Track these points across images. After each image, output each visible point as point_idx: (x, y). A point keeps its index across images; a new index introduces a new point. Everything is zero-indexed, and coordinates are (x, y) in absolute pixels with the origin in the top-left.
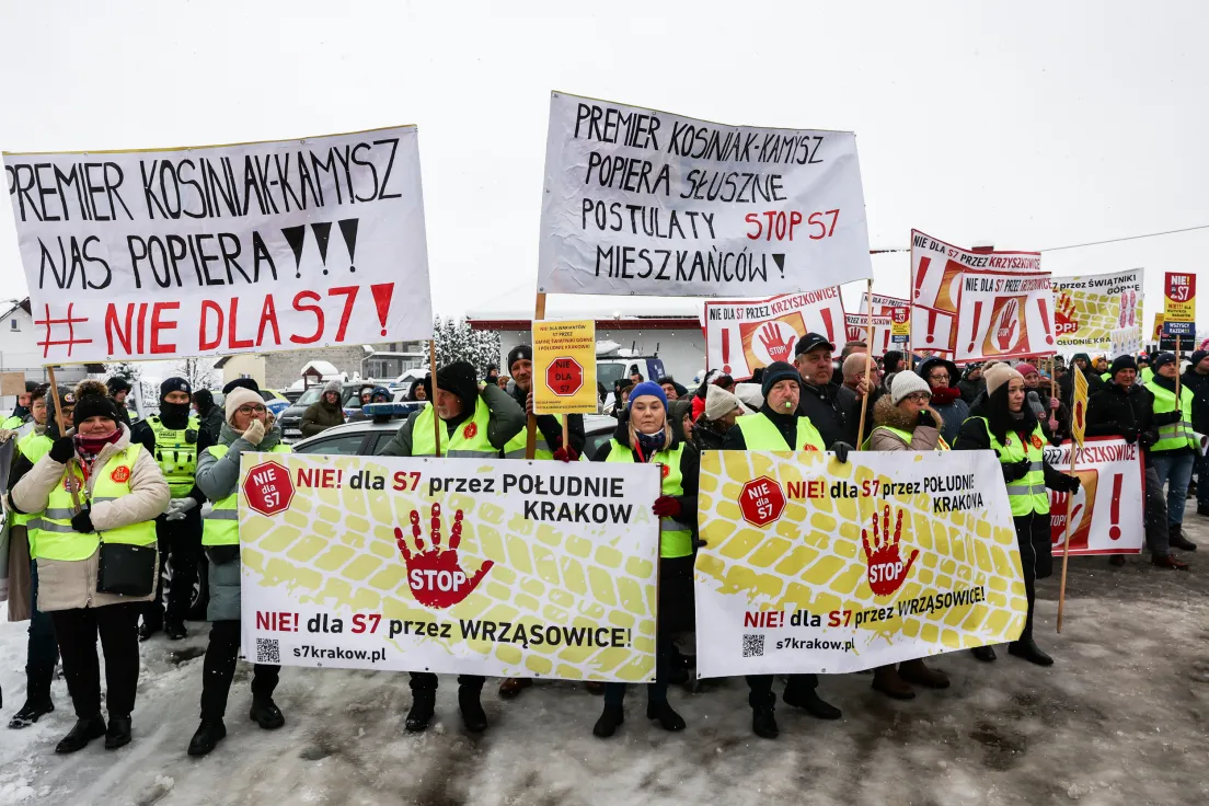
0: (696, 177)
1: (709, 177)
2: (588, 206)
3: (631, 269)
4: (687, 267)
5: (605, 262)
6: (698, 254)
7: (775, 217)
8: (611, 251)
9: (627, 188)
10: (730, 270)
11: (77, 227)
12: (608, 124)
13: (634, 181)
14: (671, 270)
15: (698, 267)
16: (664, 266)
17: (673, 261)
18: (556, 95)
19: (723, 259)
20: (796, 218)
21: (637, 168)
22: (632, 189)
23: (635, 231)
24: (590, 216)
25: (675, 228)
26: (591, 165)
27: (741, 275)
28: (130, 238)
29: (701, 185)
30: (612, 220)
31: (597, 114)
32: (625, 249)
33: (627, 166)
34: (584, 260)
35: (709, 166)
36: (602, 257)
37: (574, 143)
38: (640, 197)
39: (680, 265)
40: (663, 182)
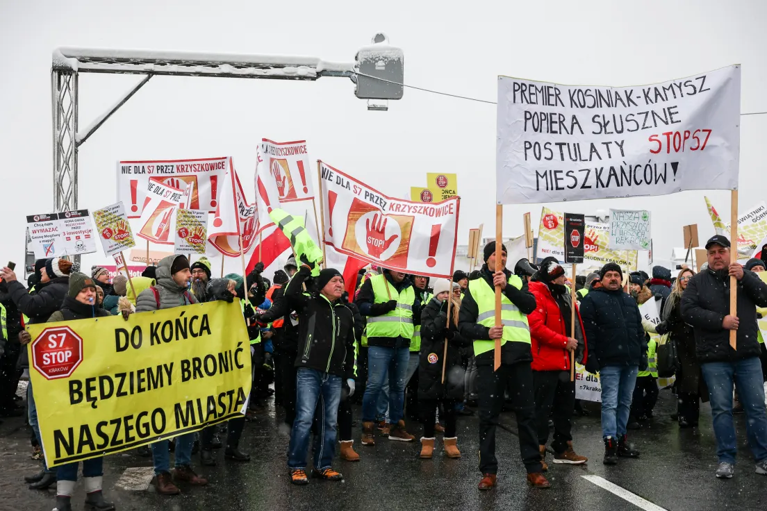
1: (609, 118)
2: (528, 146)
3: (561, 184)
4: (604, 179)
5: (542, 181)
6: (612, 168)
7: (671, 137)
8: (545, 174)
9: (552, 132)
10: (640, 176)
12: (530, 94)
13: (556, 127)
14: (592, 181)
15: (613, 177)
16: (586, 179)
17: (593, 175)
18: (500, 78)
19: (633, 170)
21: (555, 118)
22: (556, 132)
23: (563, 159)
24: (530, 152)
25: (594, 154)
26: (526, 119)
27: (648, 179)
29: (606, 125)
30: (546, 153)
31: (524, 88)
32: (556, 172)
33: (549, 118)
34: (528, 181)
36: (540, 178)
37: (514, 106)
38: (563, 137)
39: (598, 178)
40: (576, 126)
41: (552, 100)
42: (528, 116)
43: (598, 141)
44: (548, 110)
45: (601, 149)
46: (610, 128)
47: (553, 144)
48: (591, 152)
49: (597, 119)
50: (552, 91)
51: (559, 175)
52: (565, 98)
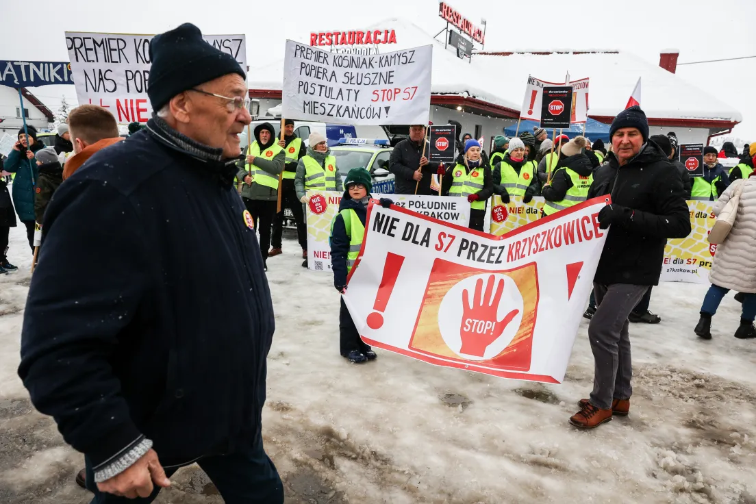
0: (349, 75)
1: (355, 74)
2: (301, 84)
3: (317, 111)
4: (342, 112)
6: (347, 107)
7: (386, 92)
8: (309, 102)
9: (317, 78)
10: (364, 114)
11: (102, 65)
12: (307, 53)
13: (320, 75)
14: (334, 112)
15: (347, 112)
16: (331, 110)
17: (335, 108)
18: (288, 41)
19: (360, 110)
20: (397, 91)
21: (321, 70)
22: (320, 78)
23: (320, 95)
24: (302, 88)
25: (340, 95)
26: (302, 67)
27: (369, 116)
28: (126, 71)
29: (351, 79)
30: (311, 90)
31: (303, 49)
32: (314, 102)
33: (317, 70)
34: (298, 106)
35: (354, 71)
36: (305, 105)
37: (295, 59)
38: (324, 82)
39: (338, 111)
40: (333, 77)
41: (321, 60)
42: (303, 66)
43: (345, 87)
44: (317, 64)
45: (345, 93)
46: (354, 81)
47: (317, 85)
48: (339, 94)
49: (347, 75)
50: (322, 55)
51: (316, 105)
52: (330, 60)
